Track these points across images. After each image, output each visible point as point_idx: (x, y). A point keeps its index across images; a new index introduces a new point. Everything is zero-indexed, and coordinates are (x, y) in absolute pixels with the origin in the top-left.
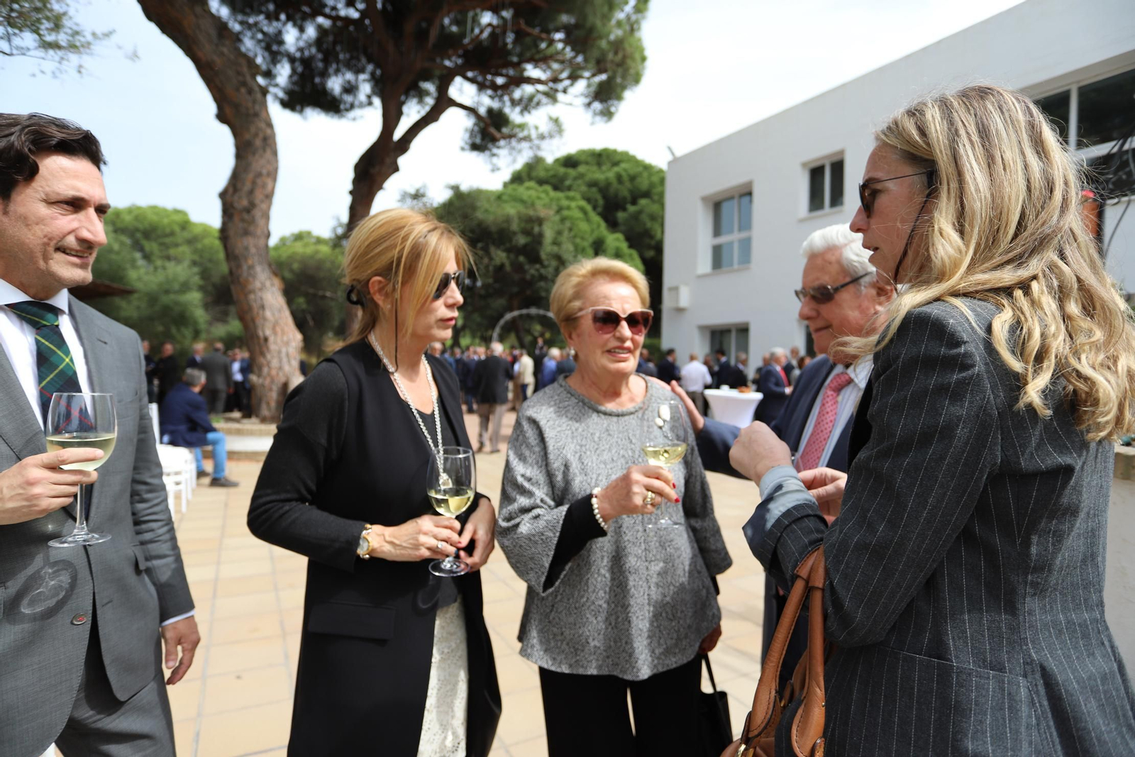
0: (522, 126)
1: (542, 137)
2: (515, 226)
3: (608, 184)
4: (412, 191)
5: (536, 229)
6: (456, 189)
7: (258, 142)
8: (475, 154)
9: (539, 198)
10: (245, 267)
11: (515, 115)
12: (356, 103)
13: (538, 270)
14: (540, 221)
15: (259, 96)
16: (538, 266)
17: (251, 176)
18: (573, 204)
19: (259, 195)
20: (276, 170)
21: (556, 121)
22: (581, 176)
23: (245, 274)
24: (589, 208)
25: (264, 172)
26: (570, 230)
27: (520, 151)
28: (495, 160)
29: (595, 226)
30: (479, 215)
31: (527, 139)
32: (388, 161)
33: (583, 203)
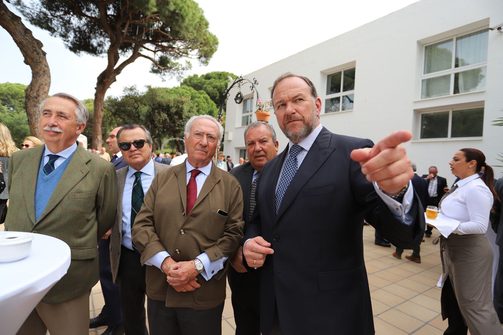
0: (175, 64)
1: (183, 69)
2: (172, 104)
3: (222, 88)
4: (129, 87)
5: (181, 106)
6: (149, 87)
7: (41, 72)
8: (154, 74)
9: (186, 92)
10: (34, 119)
11: (172, 60)
12: (104, 51)
13: (180, 122)
14: (182, 103)
15: (42, 55)
16: (181, 121)
17: (38, 85)
18: (202, 96)
19: (41, 92)
20: (50, 83)
21: (189, 63)
22: (211, 83)
23: (34, 121)
24: (208, 97)
25: (44, 83)
26: (197, 106)
27: (174, 74)
28: (164, 77)
29: (210, 106)
30: (159, 99)
31: (178, 69)
32: (111, 77)
33: (207, 96)
